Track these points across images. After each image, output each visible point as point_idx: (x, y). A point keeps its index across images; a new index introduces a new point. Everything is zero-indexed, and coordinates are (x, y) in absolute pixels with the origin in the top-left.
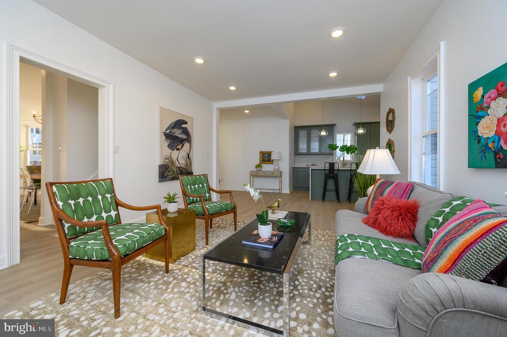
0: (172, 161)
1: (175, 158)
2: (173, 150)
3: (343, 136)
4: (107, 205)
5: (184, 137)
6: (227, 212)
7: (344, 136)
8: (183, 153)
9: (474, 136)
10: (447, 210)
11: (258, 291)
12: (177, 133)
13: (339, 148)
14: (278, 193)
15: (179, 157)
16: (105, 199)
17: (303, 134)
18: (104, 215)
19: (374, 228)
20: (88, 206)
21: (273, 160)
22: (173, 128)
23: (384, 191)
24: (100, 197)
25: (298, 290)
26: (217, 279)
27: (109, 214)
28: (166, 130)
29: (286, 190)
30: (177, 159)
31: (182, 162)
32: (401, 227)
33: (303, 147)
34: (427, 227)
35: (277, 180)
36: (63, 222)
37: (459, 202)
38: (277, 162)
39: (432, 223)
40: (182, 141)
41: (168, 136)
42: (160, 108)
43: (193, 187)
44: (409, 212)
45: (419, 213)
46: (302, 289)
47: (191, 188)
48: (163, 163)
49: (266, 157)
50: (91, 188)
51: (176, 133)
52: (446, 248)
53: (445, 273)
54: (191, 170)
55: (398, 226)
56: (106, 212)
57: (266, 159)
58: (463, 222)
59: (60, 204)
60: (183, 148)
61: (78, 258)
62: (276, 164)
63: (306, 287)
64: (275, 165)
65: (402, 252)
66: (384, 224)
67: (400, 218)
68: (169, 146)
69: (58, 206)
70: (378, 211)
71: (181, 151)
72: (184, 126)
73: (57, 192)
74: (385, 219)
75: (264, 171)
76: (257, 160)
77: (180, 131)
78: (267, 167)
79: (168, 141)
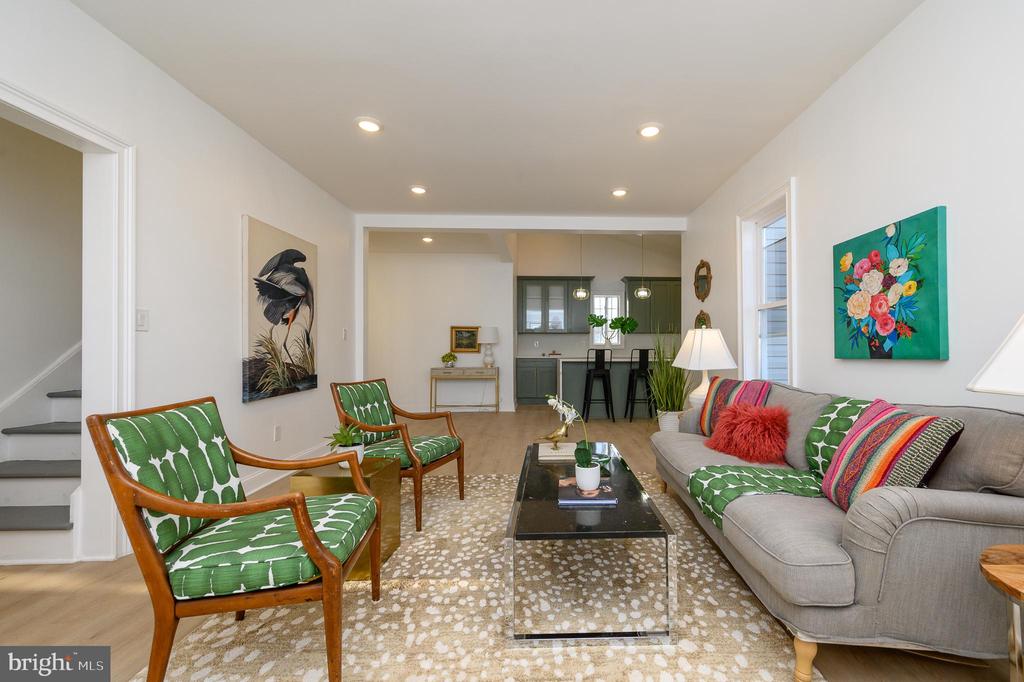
0: (273, 349)
1: (279, 345)
2: (276, 323)
3: (604, 299)
4: (220, 463)
5: (297, 290)
6: (449, 457)
7: (606, 299)
8: (297, 330)
9: (842, 316)
10: (833, 416)
11: (581, 589)
12: (285, 281)
13: (609, 322)
14: (492, 413)
15: (288, 339)
16: (213, 451)
17: (533, 292)
18: (218, 488)
19: (729, 454)
20: (184, 471)
21: (480, 345)
22: (276, 269)
23: (729, 396)
24: (202, 445)
25: (642, 572)
26: (492, 585)
27: (226, 485)
28: (262, 275)
29: (508, 405)
30: (285, 345)
31: (293, 353)
32: (769, 447)
33: (534, 319)
34: (808, 441)
35: (491, 386)
36: (146, 514)
37: (845, 404)
38: (491, 349)
39: (816, 436)
40: (295, 301)
41: (266, 289)
42: (246, 219)
43: (362, 408)
44: (777, 425)
45: (789, 424)
46: (646, 568)
47: (359, 410)
48: (253, 354)
49: (466, 339)
50: (180, 426)
51: (283, 282)
52: (869, 460)
53: (877, 486)
54: (314, 371)
55: (766, 445)
56: (221, 482)
57: (465, 342)
58: (878, 427)
59: (133, 468)
60: (298, 317)
61: (213, 594)
62: (489, 352)
63: (650, 565)
64: (486, 355)
65: (786, 480)
66: (743, 446)
67: (767, 432)
68: (267, 313)
69: (127, 475)
70: (732, 427)
71: (294, 325)
72: (298, 265)
73: (121, 439)
74: (745, 438)
75: (461, 369)
76: (445, 345)
77: (290, 277)
78: (467, 360)
79: (264, 300)
